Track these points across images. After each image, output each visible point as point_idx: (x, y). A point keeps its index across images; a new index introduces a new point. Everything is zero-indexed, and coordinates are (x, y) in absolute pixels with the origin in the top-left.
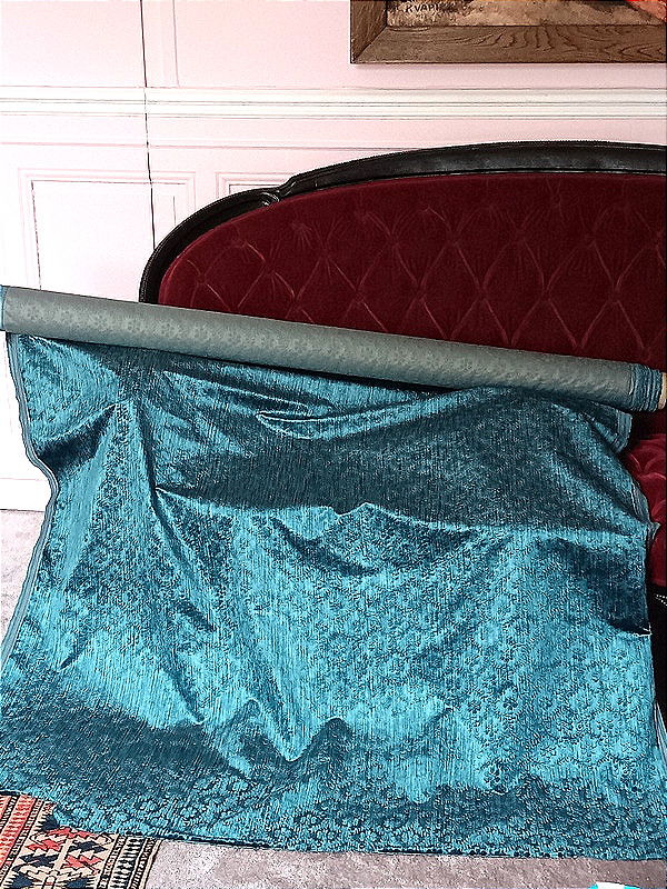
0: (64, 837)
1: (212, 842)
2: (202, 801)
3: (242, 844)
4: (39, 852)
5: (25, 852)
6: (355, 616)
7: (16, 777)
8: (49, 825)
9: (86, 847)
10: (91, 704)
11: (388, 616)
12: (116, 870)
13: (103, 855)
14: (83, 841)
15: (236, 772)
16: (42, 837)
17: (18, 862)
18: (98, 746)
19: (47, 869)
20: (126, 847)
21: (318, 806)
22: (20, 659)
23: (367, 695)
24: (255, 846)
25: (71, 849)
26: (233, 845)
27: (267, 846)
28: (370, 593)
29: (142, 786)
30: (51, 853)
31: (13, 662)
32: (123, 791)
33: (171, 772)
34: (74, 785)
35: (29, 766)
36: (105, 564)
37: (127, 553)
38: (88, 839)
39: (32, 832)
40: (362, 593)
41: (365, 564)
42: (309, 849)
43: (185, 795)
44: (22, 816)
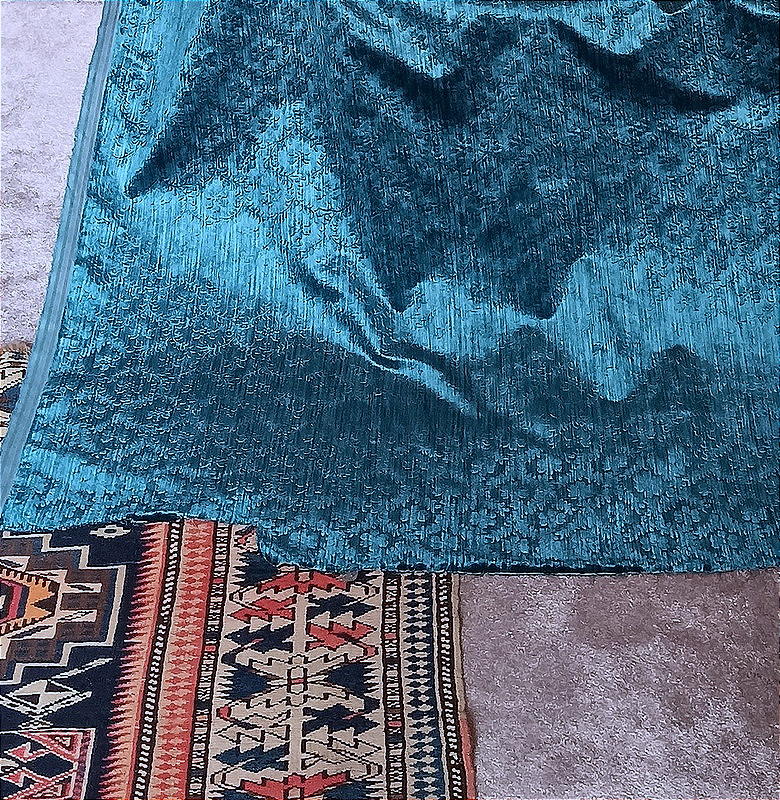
0: (291, 592)
1: (548, 570)
2: (496, 495)
3: (598, 569)
4: (256, 625)
5: (232, 626)
6: (701, 176)
7: (162, 485)
8: (258, 571)
9: (336, 606)
10: (239, 338)
11: (757, 173)
12: (405, 646)
13: (373, 618)
14: (326, 595)
15: (531, 440)
16: (251, 595)
17: (227, 646)
18: (279, 413)
19: (284, 655)
20: (403, 600)
21: (693, 490)
22: (94, 268)
23: (731, 303)
24: (618, 570)
25: (311, 612)
26: (582, 571)
27: (638, 570)
28: (722, 136)
29: (388, 480)
30: (277, 623)
31: (81, 271)
32: (358, 491)
33: (425, 450)
34: (271, 492)
35: (177, 463)
36: (250, 102)
37: (290, 83)
38: (335, 592)
39: (231, 588)
40: (711, 139)
41: (713, 91)
42: (708, 568)
43: (464, 490)
44: (200, 559)
